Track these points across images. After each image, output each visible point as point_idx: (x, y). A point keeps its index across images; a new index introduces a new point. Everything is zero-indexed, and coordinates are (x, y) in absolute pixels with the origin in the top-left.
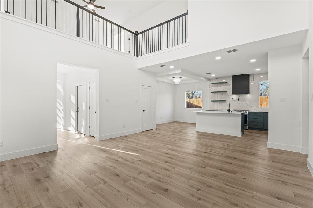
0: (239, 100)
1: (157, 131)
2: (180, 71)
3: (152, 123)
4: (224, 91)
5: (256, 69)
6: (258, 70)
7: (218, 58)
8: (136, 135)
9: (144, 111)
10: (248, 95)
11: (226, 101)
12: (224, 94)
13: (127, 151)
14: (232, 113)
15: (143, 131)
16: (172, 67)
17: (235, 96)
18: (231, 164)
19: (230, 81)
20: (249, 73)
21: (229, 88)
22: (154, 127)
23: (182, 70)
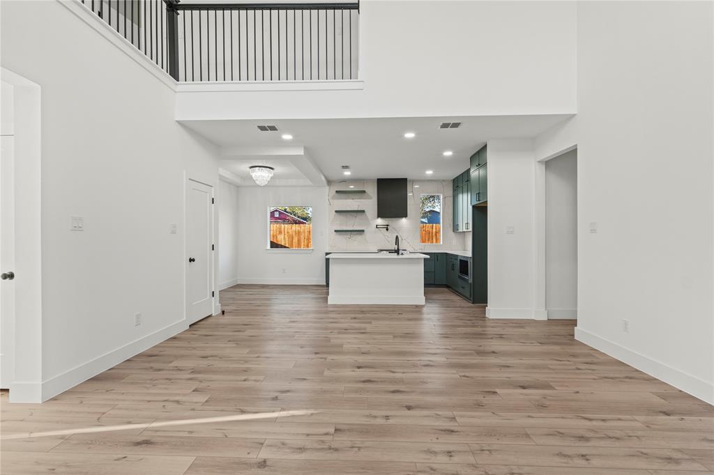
0: (387, 230)
1: (227, 319)
2: (301, 152)
3: (209, 294)
4: (359, 209)
5: (425, 170)
6: (429, 172)
7: (410, 135)
8: (177, 343)
9: (192, 260)
10: (404, 220)
11: (363, 231)
12: (359, 216)
13: (243, 412)
14: (403, 257)
15: (190, 326)
16: (287, 137)
17: (380, 221)
18: (508, 367)
19: (372, 191)
20: (409, 178)
21: (370, 204)
22: (214, 308)
23: (306, 149)
